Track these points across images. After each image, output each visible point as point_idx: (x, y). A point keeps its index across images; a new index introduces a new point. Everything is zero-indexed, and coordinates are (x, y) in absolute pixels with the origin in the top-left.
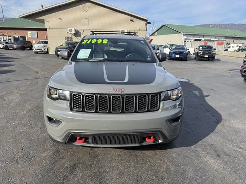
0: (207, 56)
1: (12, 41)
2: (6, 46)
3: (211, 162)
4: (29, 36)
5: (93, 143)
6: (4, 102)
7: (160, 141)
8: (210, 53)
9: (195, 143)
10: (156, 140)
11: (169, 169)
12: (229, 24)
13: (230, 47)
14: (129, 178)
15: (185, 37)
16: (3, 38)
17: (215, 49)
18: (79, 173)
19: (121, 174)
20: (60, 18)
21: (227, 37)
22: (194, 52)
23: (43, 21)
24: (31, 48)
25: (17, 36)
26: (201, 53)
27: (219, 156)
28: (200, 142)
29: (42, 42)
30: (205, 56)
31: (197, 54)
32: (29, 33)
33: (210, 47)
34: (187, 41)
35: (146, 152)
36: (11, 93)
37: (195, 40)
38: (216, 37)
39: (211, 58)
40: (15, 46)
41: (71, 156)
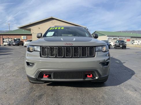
0: (122, 46)
1: (13, 41)
2: (9, 44)
3: (131, 93)
4: (22, 38)
5: (54, 78)
6: (4, 66)
7: (97, 78)
8: (123, 44)
9: (119, 84)
10: (94, 77)
11: (103, 97)
12: (132, 31)
13: (134, 42)
14: (77, 102)
15: (108, 38)
16: (8, 40)
17: (126, 42)
18: (44, 99)
19: (72, 99)
20: (39, 28)
21: (132, 37)
22: (114, 45)
23: (30, 30)
24: (23, 45)
25: (15, 39)
26: (118, 44)
27: (136, 90)
28: (122, 84)
29: (29, 41)
30: (121, 46)
31: (115, 45)
32: (22, 37)
33: (123, 41)
34: (109, 39)
35: (88, 88)
36: (9, 62)
37: (114, 39)
38: (125, 37)
39: (124, 47)
40: (14, 44)
41: (40, 90)
